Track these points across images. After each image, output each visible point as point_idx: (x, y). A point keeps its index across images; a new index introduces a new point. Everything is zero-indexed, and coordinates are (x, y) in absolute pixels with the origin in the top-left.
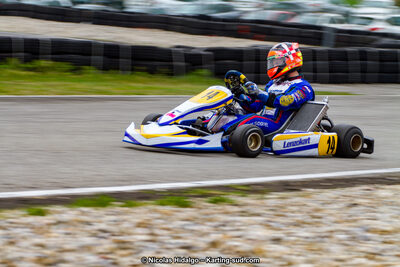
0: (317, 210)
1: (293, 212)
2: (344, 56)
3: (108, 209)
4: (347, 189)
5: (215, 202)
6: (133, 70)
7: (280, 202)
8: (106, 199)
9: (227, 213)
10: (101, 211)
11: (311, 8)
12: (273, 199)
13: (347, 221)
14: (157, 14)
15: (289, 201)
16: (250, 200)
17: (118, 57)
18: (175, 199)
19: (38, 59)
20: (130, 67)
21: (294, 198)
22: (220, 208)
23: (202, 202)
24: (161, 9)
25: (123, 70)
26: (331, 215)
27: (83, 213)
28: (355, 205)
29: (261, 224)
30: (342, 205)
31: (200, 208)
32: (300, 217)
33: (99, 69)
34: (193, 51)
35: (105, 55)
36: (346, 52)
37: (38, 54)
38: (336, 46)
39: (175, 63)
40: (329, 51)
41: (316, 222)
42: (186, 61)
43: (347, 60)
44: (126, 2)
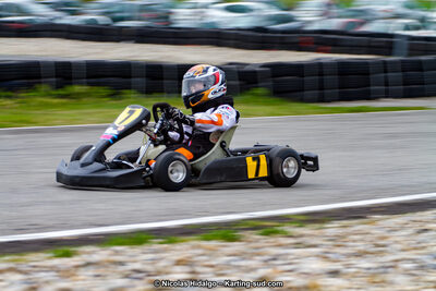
0: (383, 238)
1: (354, 241)
2: (419, 66)
3: (145, 247)
4: (419, 214)
5: (267, 234)
7: (341, 231)
8: (144, 236)
9: (280, 246)
10: (137, 250)
11: (382, 14)
12: (333, 228)
13: (415, 249)
14: (207, 28)
15: (350, 229)
17: (162, 79)
18: (222, 232)
19: (71, 84)
20: (176, 89)
21: (357, 226)
22: (271, 240)
23: (253, 235)
24: (213, 23)
25: (169, 93)
26: (396, 242)
27: (117, 253)
28: (426, 230)
29: (317, 256)
30: (411, 231)
31: (250, 242)
32: (361, 246)
33: (141, 92)
34: (247, 68)
35: (147, 77)
36: (420, 62)
37: (71, 78)
38: (410, 55)
40: (402, 61)
41: (381, 252)
42: (240, 80)
43: (422, 70)
44: (172, 17)
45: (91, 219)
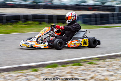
1: (115, 66)
3: (57, 68)
7: (110, 63)
8: (56, 65)
9: (94, 67)
10: (55, 69)
12: (107, 62)
14: (63, 5)
15: (112, 62)
17: (53, 19)
19: (28, 21)
20: (56, 22)
21: (114, 61)
22: (91, 65)
23: (85, 64)
24: (64, 3)
25: (54, 23)
27: (49, 70)
29: (105, 70)
31: (85, 66)
32: (117, 67)
33: (47, 23)
35: (48, 19)
37: (28, 19)
40: (117, 14)
44: (53, 2)
45: (40, 60)
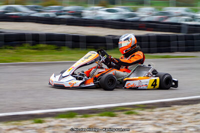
0: (180, 117)
1: (167, 118)
2: (192, 38)
3: (74, 119)
4: (195, 105)
5: (128, 114)
6: (87, 48)
7: (160, 113)
8: (74, 114)
9: (134, 119)
10: (71, 120)
11: (175, 14)
12: (157, 111)
13: (194, 122)
14: (99, 19)
15: (165, 112)
16: (145, 112)
17: (79, 42)
18: (108, 113)
19: (38, 43)
20: (85, 46)
21: (168, 110)
22: (130, 116)
23: (122, 114)
24: (101, 17)
25: (82, 48)
26: (186, 119)
27: (62, 121)
28: (198, 113)
29: (151, 124)
30: (191, 114)
31: (121, 117)
32: (170, 120)
33: (70, 48)
34: (117, 38)
35: (72, 41)
36: (193, 36)
37: (39, 41)
38: (188, 33)
39: (107, 44)
40: (185, 36)
41: (179, 123)
42: (113, 43)
43: (193, 40)
44: (83, 14)
